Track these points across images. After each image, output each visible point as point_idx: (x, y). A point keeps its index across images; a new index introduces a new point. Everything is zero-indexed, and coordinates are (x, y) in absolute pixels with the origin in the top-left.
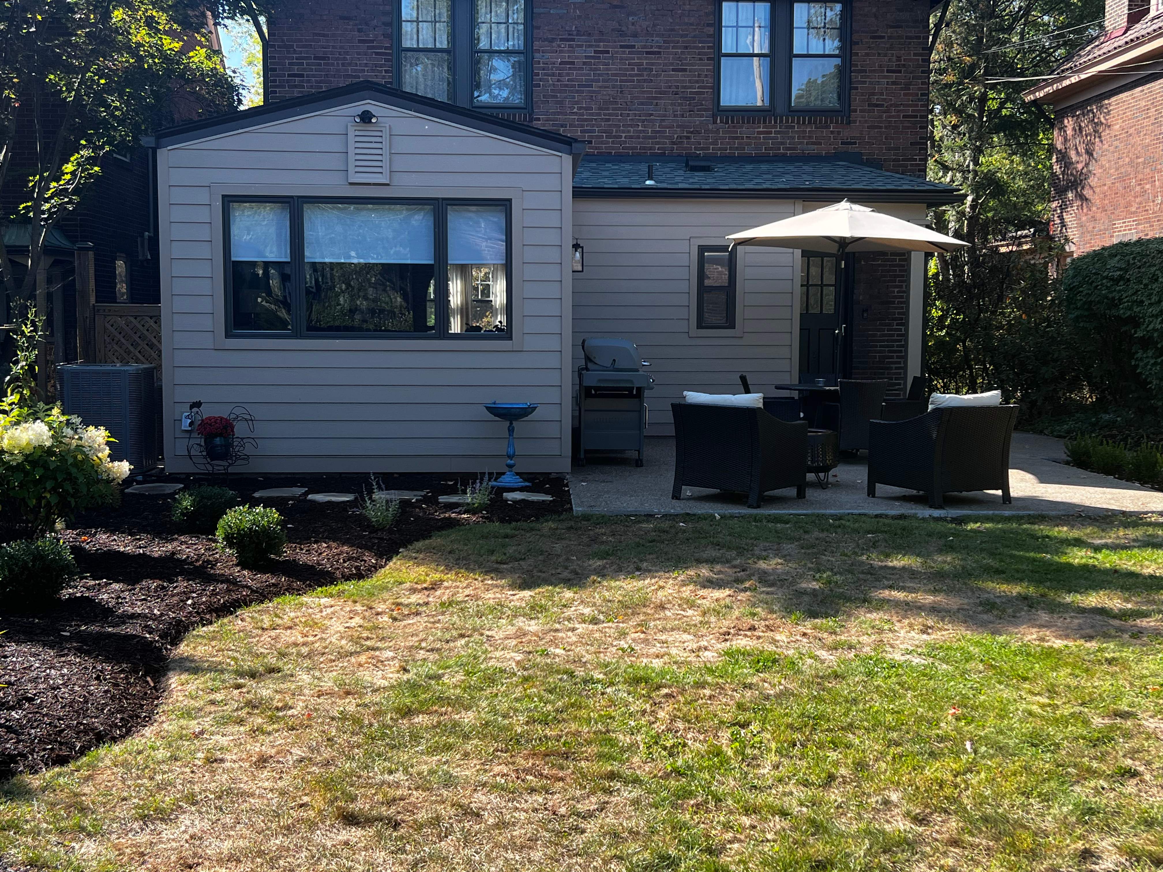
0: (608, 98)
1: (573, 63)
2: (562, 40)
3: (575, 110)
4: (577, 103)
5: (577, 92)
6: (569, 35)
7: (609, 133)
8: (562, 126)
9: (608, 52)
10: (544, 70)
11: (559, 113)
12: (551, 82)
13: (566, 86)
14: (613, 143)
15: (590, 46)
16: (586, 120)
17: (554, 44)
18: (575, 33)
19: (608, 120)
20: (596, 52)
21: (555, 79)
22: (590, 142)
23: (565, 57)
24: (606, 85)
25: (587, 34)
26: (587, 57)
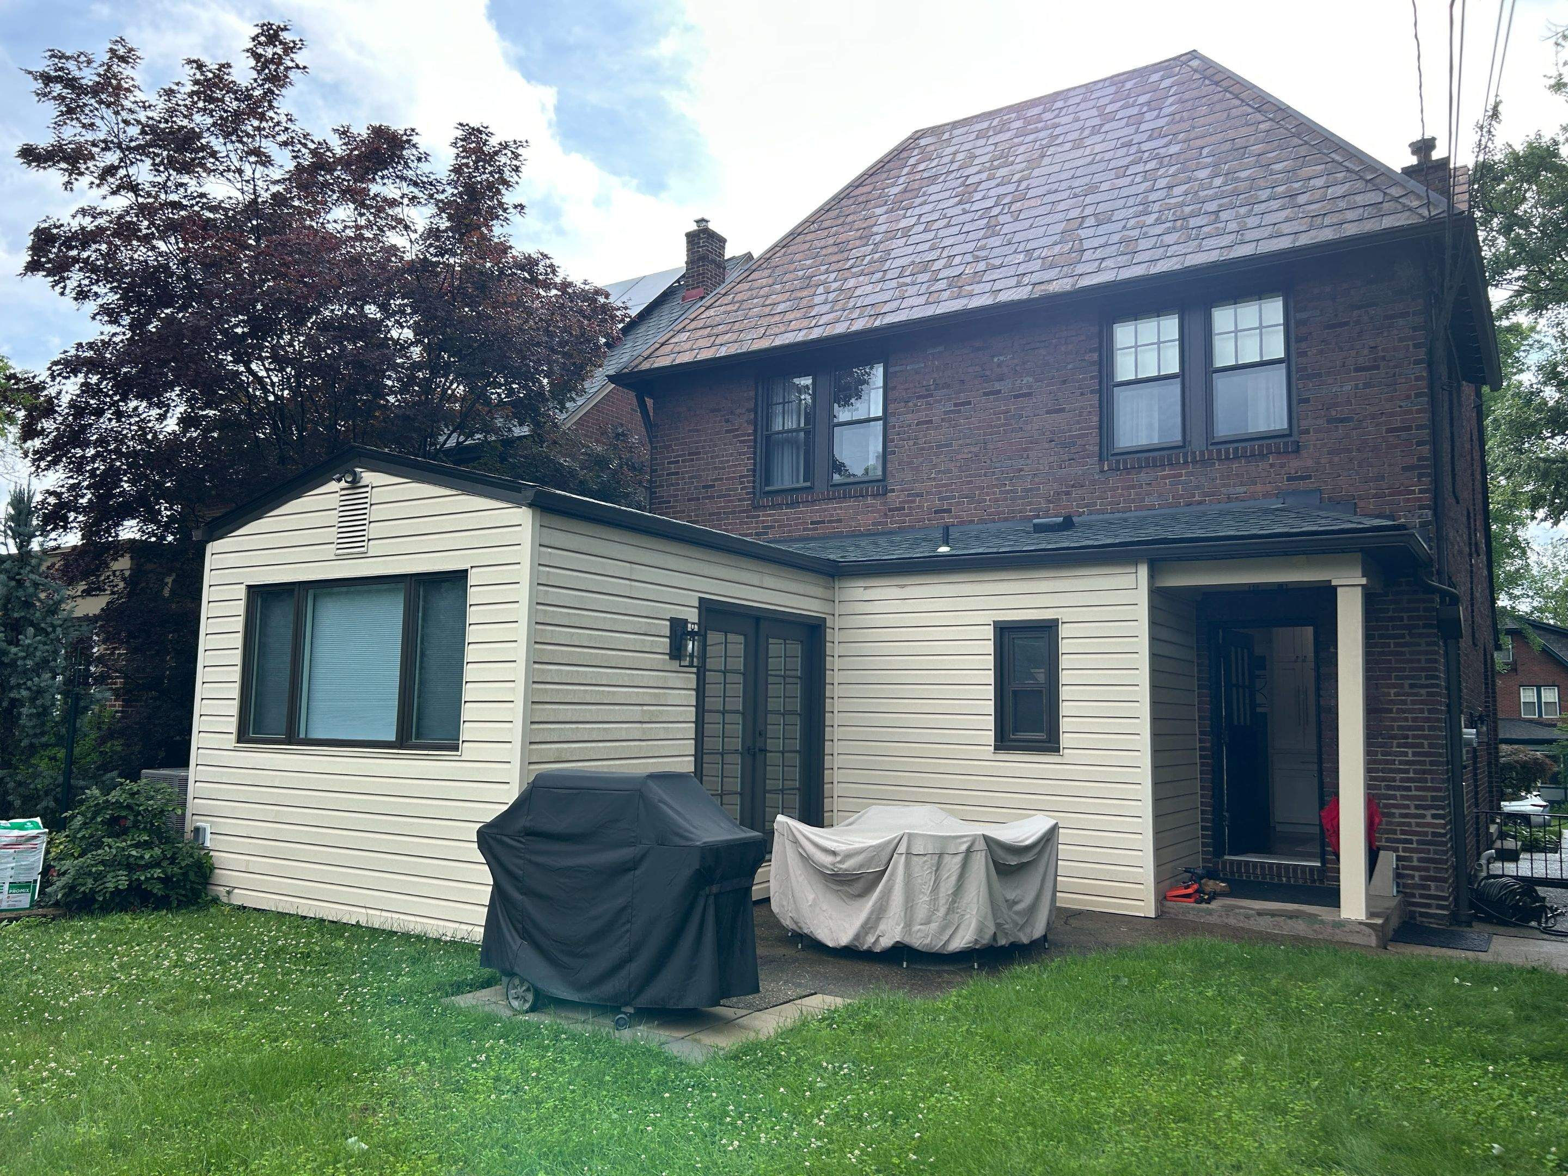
0: (970, 455)
1: (931, 422)
2: (918, 397)
3: (933, 475)
4: (935, 466)
5: (935, 454)
6: (928, 390)
7: (971, 497)
8: (918, 496)
9: (969, 403)
10: (899, 434)
11: (915, 481)
12: (907, 447)
13: (923, 449)
14: (976, 508)
15: (950, 400)
16: (944, 485)
17: (910, 404)
18: (933, 387)
19: (970, 482)
20: (956, 405)
21: (911, 443)
22: (949, 511)
23: (922, 416)
24: (968, 441)
25: (947, 386)
26: (946, 413)
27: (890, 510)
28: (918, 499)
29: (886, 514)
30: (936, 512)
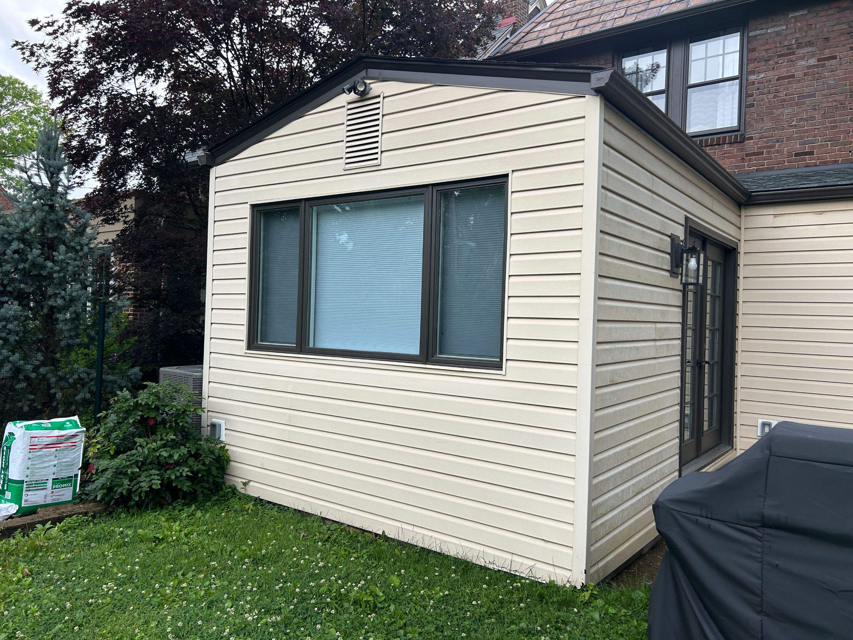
0: (835, 104)
1: (793, 76)
2: (779, 56)
3: (794, 123)
4: (796, 115)
5: (797, 104)
6: (790, 49)
7: (835, 141)
8: (778, 141)
9: (835, 57)
10: (758, 89)
11: (774, 129)
12: (766, 100)
13: (784, 100)
14: (840, 150)
15: (813, 55)
16: (806, 131)
17: (771, 62)
18: (795, 46)
19: (835, 127)
20: (819, 60)
21: (771, 96)
22: (811, 153)
23: (783, 72)
24: (833, 91)
25: (810, 44)
26: (809, 67)
27: (747, 155)
28: (777, 145)
29: (743, 159)
30: (797, 155)
